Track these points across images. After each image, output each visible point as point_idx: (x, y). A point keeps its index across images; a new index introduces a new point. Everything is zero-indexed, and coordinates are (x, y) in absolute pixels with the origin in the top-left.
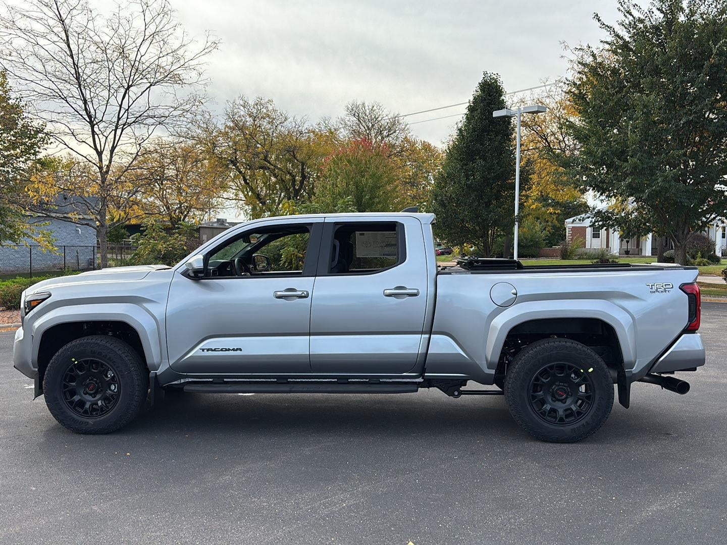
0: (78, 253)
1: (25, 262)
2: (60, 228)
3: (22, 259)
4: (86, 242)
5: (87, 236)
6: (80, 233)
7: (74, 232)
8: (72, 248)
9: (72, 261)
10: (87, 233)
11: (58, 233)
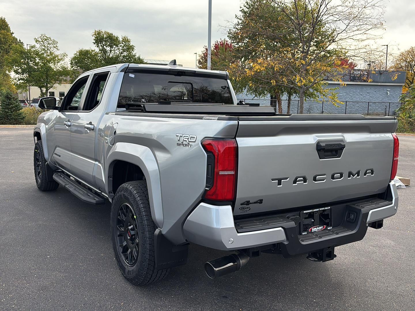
0: (386, 107)
1: (351, 111)
2: (375, 92)
3: (349, 109)
4: (393, 100)
5: (394, 96)
6: (389, 94)
7: (385, 94)
8: (383, 103)
9: (382, 112)
10: (395, 95)
11: (374, 94)
